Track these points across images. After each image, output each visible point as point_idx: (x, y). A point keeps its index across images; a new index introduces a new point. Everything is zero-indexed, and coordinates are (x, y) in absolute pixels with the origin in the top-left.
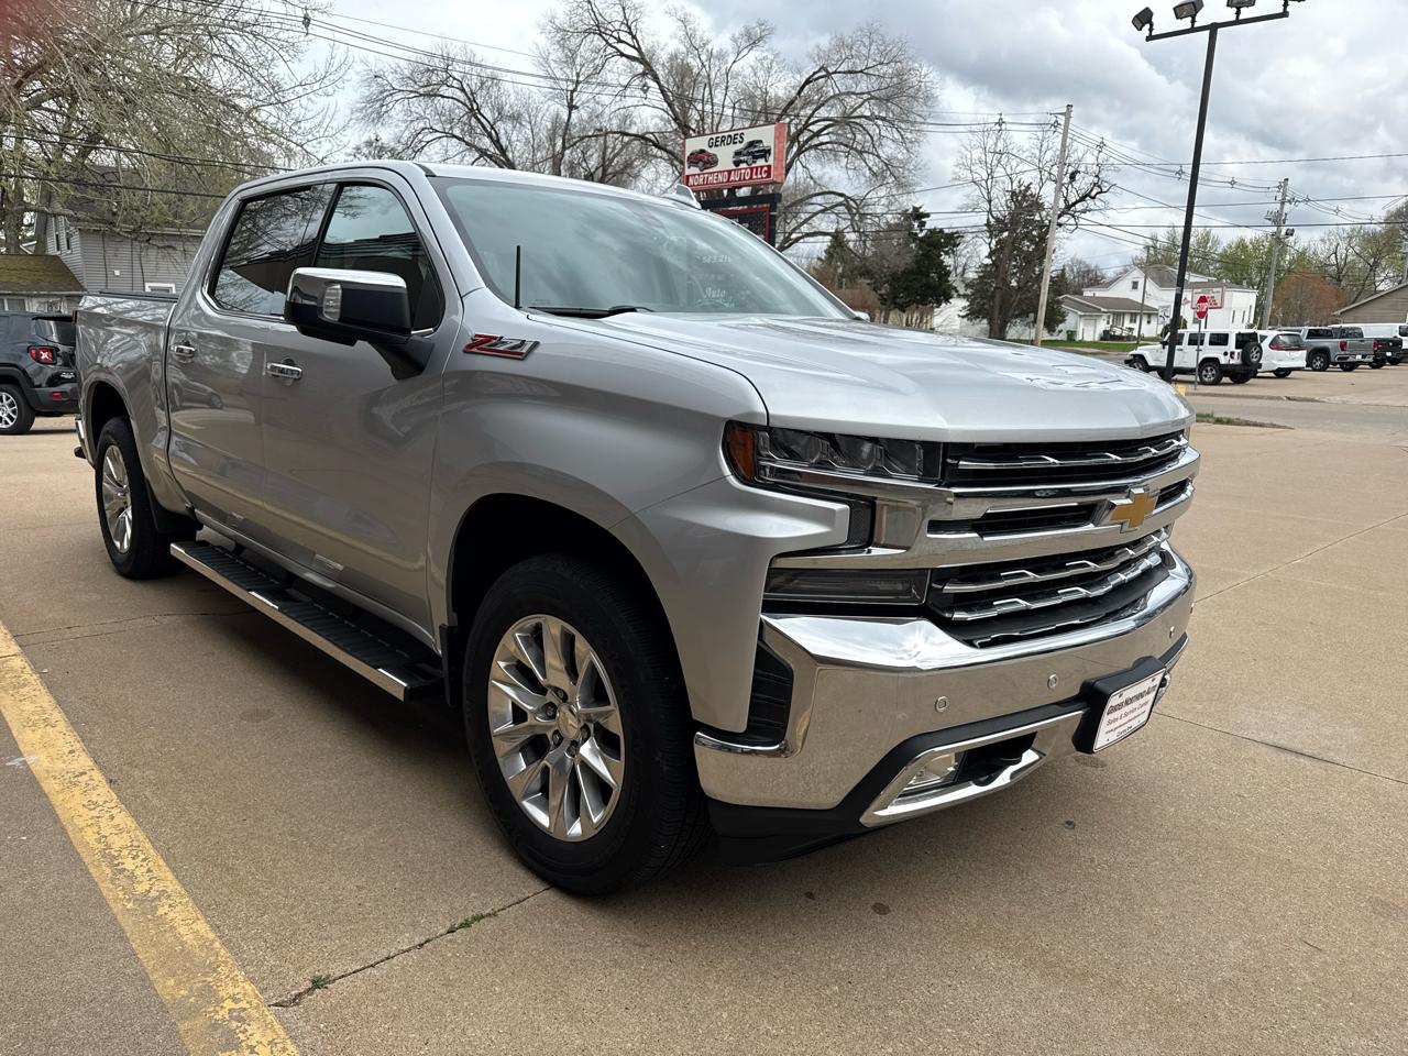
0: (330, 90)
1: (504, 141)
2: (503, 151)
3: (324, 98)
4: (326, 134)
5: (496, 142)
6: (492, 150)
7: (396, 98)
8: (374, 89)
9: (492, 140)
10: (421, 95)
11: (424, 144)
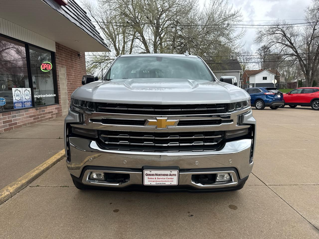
0: (241, 37)
1: (292, 42)
2: (292, 44)
3: (239, 40)
4: (239, 47)
5: (291, 43)
6: (289, 44)
7: (265, 36)
8: (260, 35)
9: (289, 42)
10: (271, 34)
11: (271, 46)
